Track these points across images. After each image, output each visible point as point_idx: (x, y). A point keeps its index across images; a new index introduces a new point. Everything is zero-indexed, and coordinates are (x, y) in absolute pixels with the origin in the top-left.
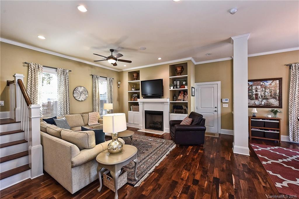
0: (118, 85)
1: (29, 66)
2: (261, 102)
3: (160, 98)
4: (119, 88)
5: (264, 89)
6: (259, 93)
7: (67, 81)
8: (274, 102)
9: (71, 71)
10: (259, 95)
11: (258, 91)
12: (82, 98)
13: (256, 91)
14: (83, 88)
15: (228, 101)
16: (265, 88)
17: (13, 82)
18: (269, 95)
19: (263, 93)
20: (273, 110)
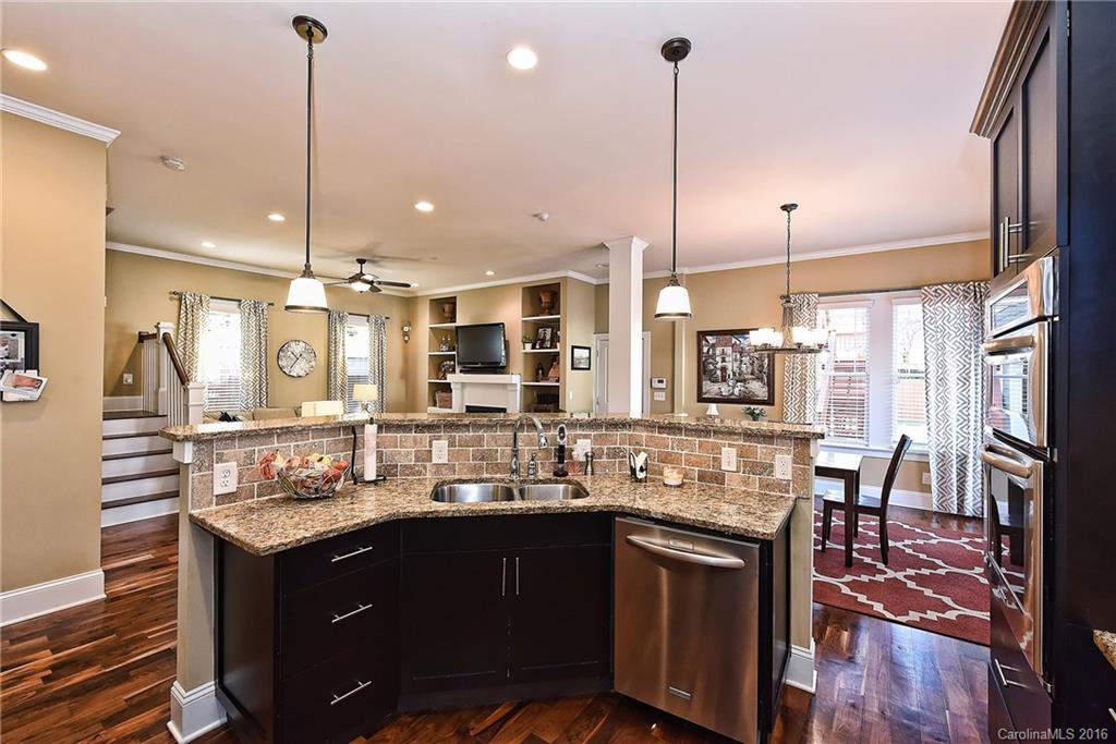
0: (406, 334)
1: (180, 298)
2: (734, 388)
3: (496, 373)
4: (406, 342)
5: (738, 356)
6: (729, 366)
7: (263, 330)
8: (758, 389)
9: (272, 304)
10: (729, 372)
11: (727, 359)
12: (299, 369)
13: (723, 360)
14: (302, 344)
15: (663, 386)
16: (741, 353)
17: (154, 336)
18: (749, 370)
19: (736, 364)
20: (749, 408)
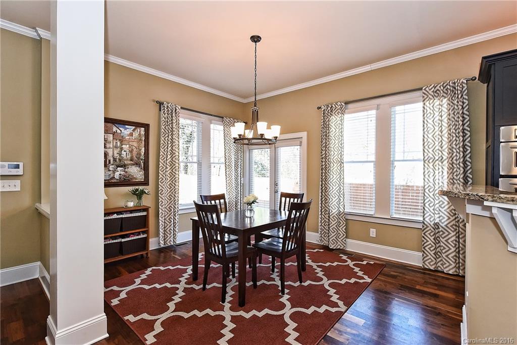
2: (114, 172)
5: (119, 144)
6: (110, 152)
8: (136, 172)
10: (110, 157)
15: (20, 172)
16: (121, 141)
18: (129, 157)
19: (116, 151)
20: (137, 190)
